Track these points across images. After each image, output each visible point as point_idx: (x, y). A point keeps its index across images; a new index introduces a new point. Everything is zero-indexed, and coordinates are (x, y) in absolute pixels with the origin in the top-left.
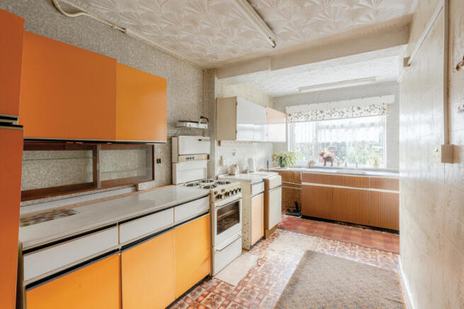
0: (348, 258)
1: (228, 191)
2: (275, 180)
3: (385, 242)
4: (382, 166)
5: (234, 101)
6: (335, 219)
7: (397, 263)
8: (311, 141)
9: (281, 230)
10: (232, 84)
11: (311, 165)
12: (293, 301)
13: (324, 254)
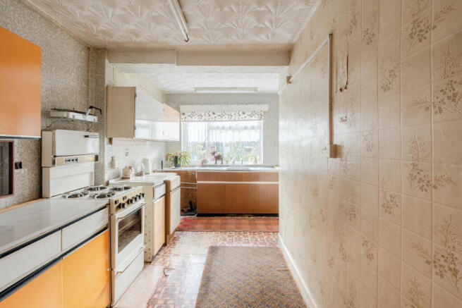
0: (244, 245)
1: (131, 198)
2: (175, 181)
3: (266, 225)
4: (260, 162)
5: (132, 93)
6: (227, 213)
7: (277, 239)
8: (204, 141)
9: (180, 232)
10: (125, 72)
11: (203, 164)
12: (210, 301)
13: (224, 247)
